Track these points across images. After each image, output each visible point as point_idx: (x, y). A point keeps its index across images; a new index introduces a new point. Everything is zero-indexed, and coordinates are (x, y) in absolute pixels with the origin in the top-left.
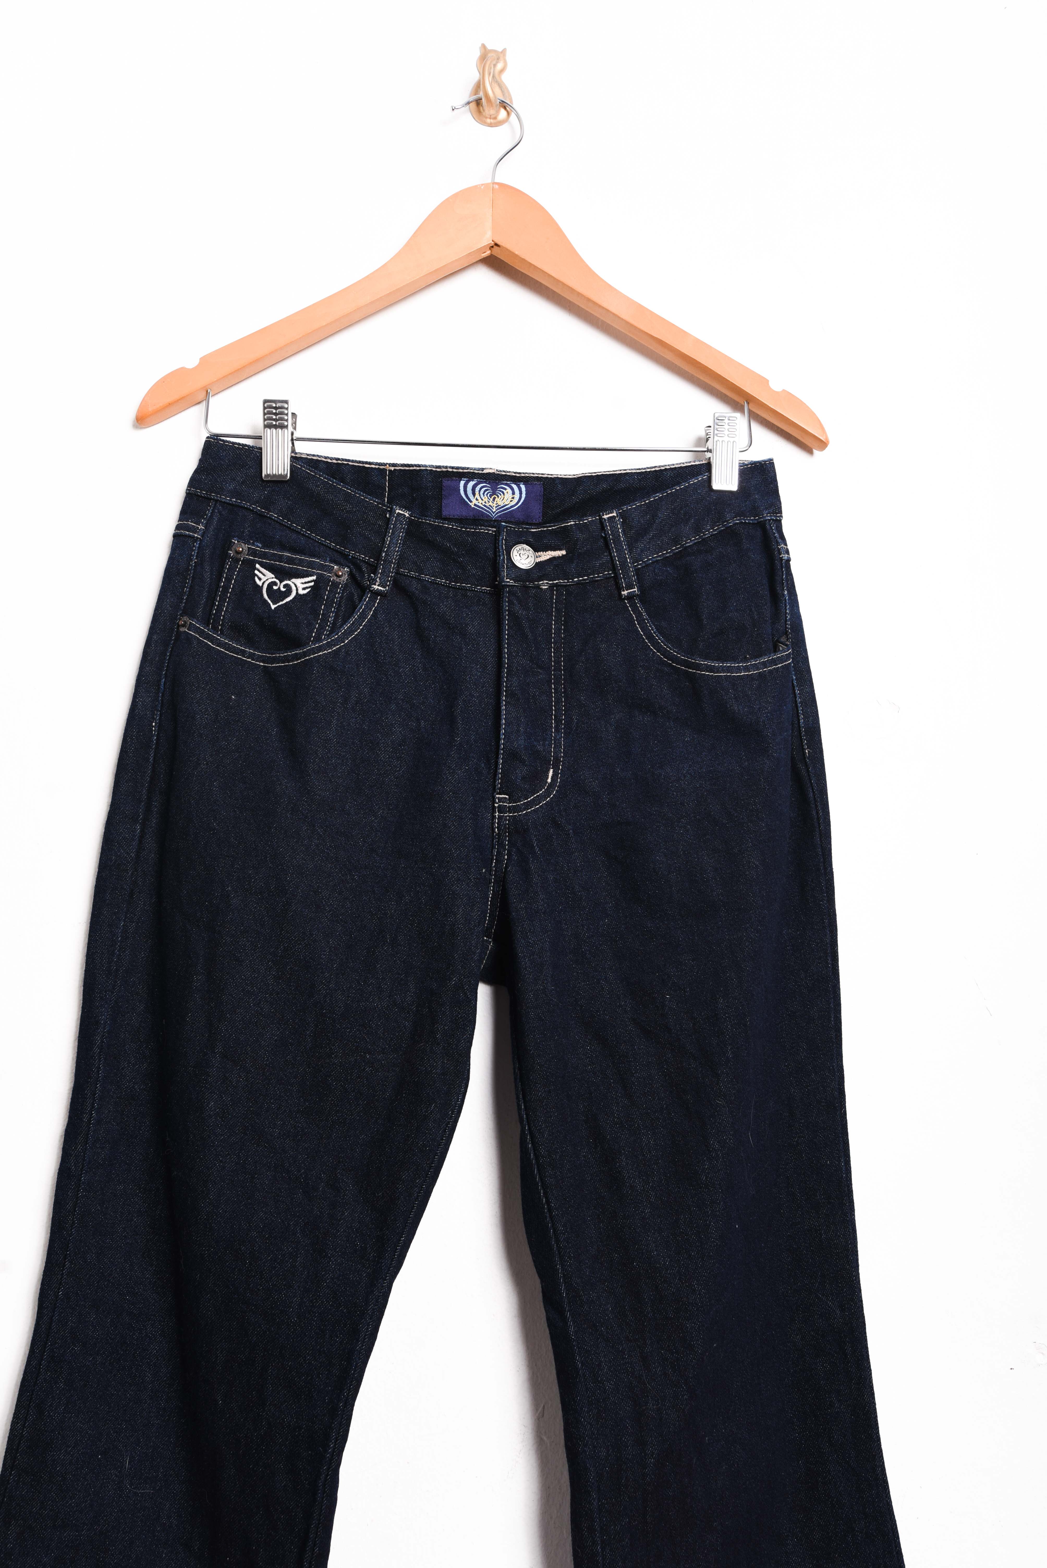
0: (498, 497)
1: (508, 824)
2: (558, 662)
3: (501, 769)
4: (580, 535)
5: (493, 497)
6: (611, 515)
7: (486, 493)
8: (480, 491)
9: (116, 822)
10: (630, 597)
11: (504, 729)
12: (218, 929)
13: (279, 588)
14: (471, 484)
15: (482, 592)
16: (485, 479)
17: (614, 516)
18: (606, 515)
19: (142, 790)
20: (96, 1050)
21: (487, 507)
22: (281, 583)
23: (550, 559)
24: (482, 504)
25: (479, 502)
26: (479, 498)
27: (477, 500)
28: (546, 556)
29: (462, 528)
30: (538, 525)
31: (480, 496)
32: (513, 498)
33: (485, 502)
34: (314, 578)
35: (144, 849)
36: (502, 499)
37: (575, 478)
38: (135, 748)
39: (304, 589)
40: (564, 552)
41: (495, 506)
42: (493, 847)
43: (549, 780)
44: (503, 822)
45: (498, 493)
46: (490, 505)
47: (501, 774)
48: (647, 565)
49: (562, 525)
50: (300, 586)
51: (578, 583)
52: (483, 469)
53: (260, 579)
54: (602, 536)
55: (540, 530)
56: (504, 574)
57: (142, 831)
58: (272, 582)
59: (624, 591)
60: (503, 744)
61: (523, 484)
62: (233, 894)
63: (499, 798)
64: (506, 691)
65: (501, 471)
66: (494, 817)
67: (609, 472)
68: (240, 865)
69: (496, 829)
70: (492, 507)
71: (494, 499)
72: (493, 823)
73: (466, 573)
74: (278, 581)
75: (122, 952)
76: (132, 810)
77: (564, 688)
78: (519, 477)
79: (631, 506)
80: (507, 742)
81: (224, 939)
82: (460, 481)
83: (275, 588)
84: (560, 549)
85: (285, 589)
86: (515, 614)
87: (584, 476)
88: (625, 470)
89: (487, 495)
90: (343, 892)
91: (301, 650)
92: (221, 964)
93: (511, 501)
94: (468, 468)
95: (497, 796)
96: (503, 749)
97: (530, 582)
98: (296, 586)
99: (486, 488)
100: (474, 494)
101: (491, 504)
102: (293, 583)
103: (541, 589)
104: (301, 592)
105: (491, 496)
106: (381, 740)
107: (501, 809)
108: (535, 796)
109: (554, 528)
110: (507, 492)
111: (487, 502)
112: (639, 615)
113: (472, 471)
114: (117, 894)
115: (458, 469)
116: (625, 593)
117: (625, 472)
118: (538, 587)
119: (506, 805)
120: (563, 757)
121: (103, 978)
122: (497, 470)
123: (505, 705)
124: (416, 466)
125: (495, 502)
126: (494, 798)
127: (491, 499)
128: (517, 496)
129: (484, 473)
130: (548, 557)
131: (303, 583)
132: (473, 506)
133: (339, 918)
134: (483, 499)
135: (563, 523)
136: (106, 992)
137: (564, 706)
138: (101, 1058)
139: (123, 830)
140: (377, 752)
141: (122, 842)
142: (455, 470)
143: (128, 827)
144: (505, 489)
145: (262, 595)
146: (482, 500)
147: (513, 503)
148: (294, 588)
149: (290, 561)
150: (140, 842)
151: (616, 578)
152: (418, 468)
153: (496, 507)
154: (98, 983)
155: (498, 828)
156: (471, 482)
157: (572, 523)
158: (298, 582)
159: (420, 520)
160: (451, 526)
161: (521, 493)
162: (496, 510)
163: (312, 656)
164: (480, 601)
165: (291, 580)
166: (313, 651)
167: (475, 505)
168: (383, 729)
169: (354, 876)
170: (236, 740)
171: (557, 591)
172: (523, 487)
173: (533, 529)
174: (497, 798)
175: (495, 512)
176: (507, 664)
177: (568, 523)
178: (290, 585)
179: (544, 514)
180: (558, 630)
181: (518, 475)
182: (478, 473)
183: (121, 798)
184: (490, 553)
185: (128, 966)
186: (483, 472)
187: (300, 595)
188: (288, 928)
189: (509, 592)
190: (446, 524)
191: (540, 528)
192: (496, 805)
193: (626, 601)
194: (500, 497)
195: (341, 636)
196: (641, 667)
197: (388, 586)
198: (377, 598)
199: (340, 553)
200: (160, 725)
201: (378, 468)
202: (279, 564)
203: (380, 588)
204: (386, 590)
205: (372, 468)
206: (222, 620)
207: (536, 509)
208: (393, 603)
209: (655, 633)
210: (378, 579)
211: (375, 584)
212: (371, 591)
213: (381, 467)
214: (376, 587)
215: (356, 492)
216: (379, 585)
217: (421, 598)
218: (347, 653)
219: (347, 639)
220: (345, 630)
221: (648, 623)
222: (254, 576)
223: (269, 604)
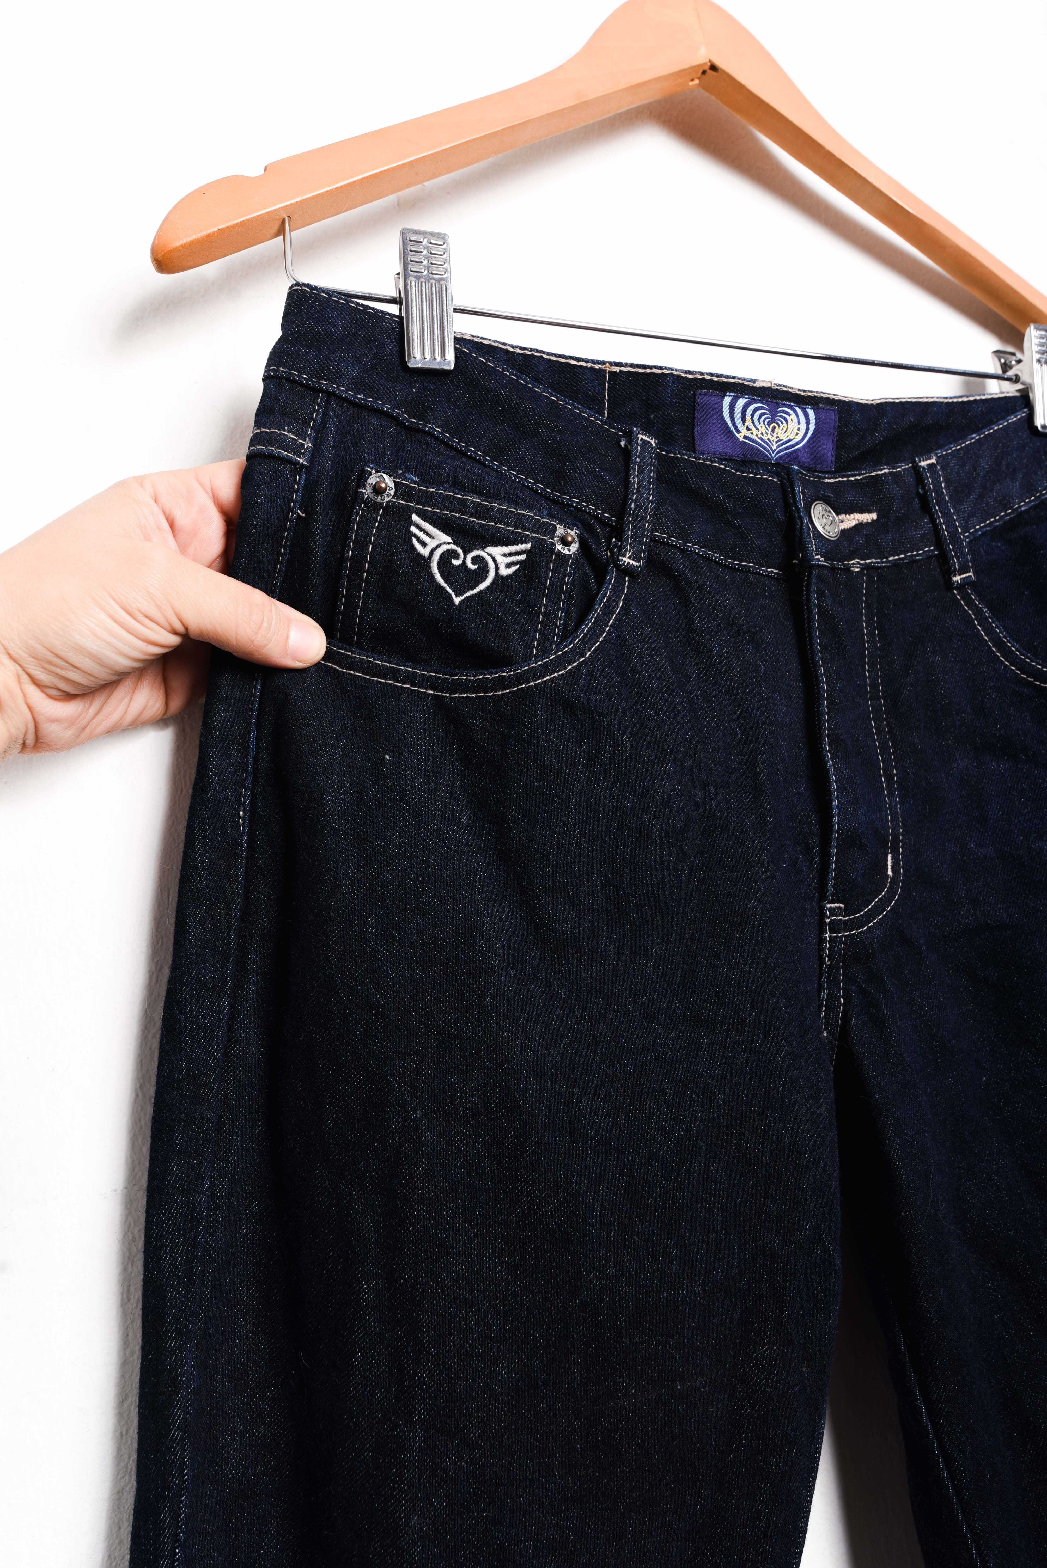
0: (779, 426)
1: (843, 949)
2: (874, 686)
3: (835, 862)
4: (897, 491)
5: (772, 426)
6: (929, 462)
7: (763, 418)
8: (752, 416)
9: (185, 999)
10: (961, 587)
11: (837, 797)
12: (401, 1192)
13: (464, 563)
14: (741, 402)
15: (767, 576)
16: (760, 397)
17: (933, 464)
18: (923, 461)
19: (228, 934)
21: (765, 442)
22: (466, 553)
23: (856, 526)
24: (757, 436)
25: (752, 433)
26: (751, 426)
27: (748, 429)
28: (851, 520)
29: (737, 471)
30: (834, 474)
31: (753, 423)
32: (799, 429)
33: (762, 434)
34: (528, 546)
35: (237, 1041)
36: (785, 430)
37: (872, 404)
38: (210, 860)
39: (508, 566)
40: (874, 516)
41: (776, 440)
42: (820, 988)
43: (890, 873)
44: (838, 947)
45: (779, 420)
46: (768, 439)
47: (834, 870)
48: (976, 539)
49: (873, 474)
50: (502, 561)
51: (895, 564)
52: (754, 381)
53: (424, 544)
54: (918, 493)
55: (837, 480)
56: (813, 547)
57: (232, 1006)
58: (448, 551)
59: (955, 576)
60: (838, 823)
61: (811, 409)
62: (424, 1124)
63: (830, 909)
64: (828, 736)
65: (779, 385)
66: (822, 940)
67: (914, 398)
68: (432, 1068)
69: (827, 959)
70: (771, 442)
71: (774, 429)
72: (821, 950)
73: (748, 544)
74: (460, 551)
75: (210, 1236)
76: (212, 972)
77: (887, 725)
78: (803, 396)
79: (946, 450)
80: (843, 820)
81: (415, 1210)
82: (723, 397)
83: (456, 562)
84: (870, 512)
85: (476, 567)
86: (828, 612)
87: (886, 402)
88: (932, 398)
89: (764, 421)
90: (612, 1097)
91: (511, 671)
92: (413, 1257)
93: (797, 434)
94: (734, 378)
95: (828, 906)
96: (837, 832)
97: (838, 561)
98: (495, 561)
99: (765, 411)
100: (744, 419)
101: (769, 436)
102: (489, 554)
103: (853, 572)
104: (504, 572)
105: (769, 424)
106: (655, 825)
107: (835, 927)
108: (876, 900)
109: (858, 478)
110: (792, 420)
111: (764, 433)
112: (978, 612)
113: (741, 381)
114: (193, 1130)
115: (721, 377)
116: (957, 578)
117: (932, 400)
118: (847, 569)
119: (841, 919)
120: (903, 835)
121: (179, 1293)
122: (774, 384)
123: (832, 759)
124: (655, 367)
125: (775, 435)
126: (822, 909)
127: (770, 429)
128: (803, 427)
129: (756, 387)
130: (853, 523)
131: (505, 555)
132: (741, 439)
133: (611, 1145)
134: (759, 427)
135: (874, 471)
136: (187, 1320)
137: (893, 753)
139: (199, 1012)
140: (648, 848)
141: (197, 1033)
142: (715, 379)
143: (207, 1005)
144: (789, 415)
145: (432, 576)
146: (757, 429)
147: (799, 438)
148: (491, 565)
149: (481, 512)
150: (230, 1028)
151: (943, 558)
152: (659, 371)
153: (777, 442)
154: (171, 1304)
155: (829, 956)
156: (741, 399)
157: (886, 471)
158: (497, 551)
159: (672, 455)
160: (722, 466)
161: (808, 423)
162: (778, 447)
163: (532, 684)
164: (765, 591)
165: (485, 550)
166: (534, 674)
167: (745, 437)
168: (658, 807)
169: (627, 1066)
170: (400, 835)
171: (867, 575)
172: (811, 413)
173: (828, 478)
174: (827, 908)
175: (776, 450)
176: (827, 691)
177: (881, 470)
178: (484, 559)
179: (838, 457)
180: (871, 634)
181: (802, 394)
182: (748, 386)
183: (192, 954)
184: (779, 514)
185: (222, 1258)
186: (755, 385)
187: (502, 577)
188: (528, 1177)
189: (820, 577)
190: (715, 462)
191: (837, 478)
192: (828, 920)
193: (955, 592)
194: (782, 426)
195: (579, 647)
196: (991, 688)
197: (643, 559)
198: (627, 579)
199: (555, 502)
200: (253, 815)
201: (592, 367)
202: (460, 518)
203: (632, 562)
204: (640, 566)
205: (581, 366)
206: (359, 625)
207: (828, 449)
208: (648, 588)
209: (1004, 637)
210: (629, 547)
211: (625, 556)
212: (618, 567)
213: (597, 367)
214: (626, 560)
215: (565, 401)
216: (629, 558)
217: (695, 581)
218: (590, 674)
219: (589, 651)
220: (585, 634)
221: (993, 622)
222: (414, 540)
223: (447, 592)
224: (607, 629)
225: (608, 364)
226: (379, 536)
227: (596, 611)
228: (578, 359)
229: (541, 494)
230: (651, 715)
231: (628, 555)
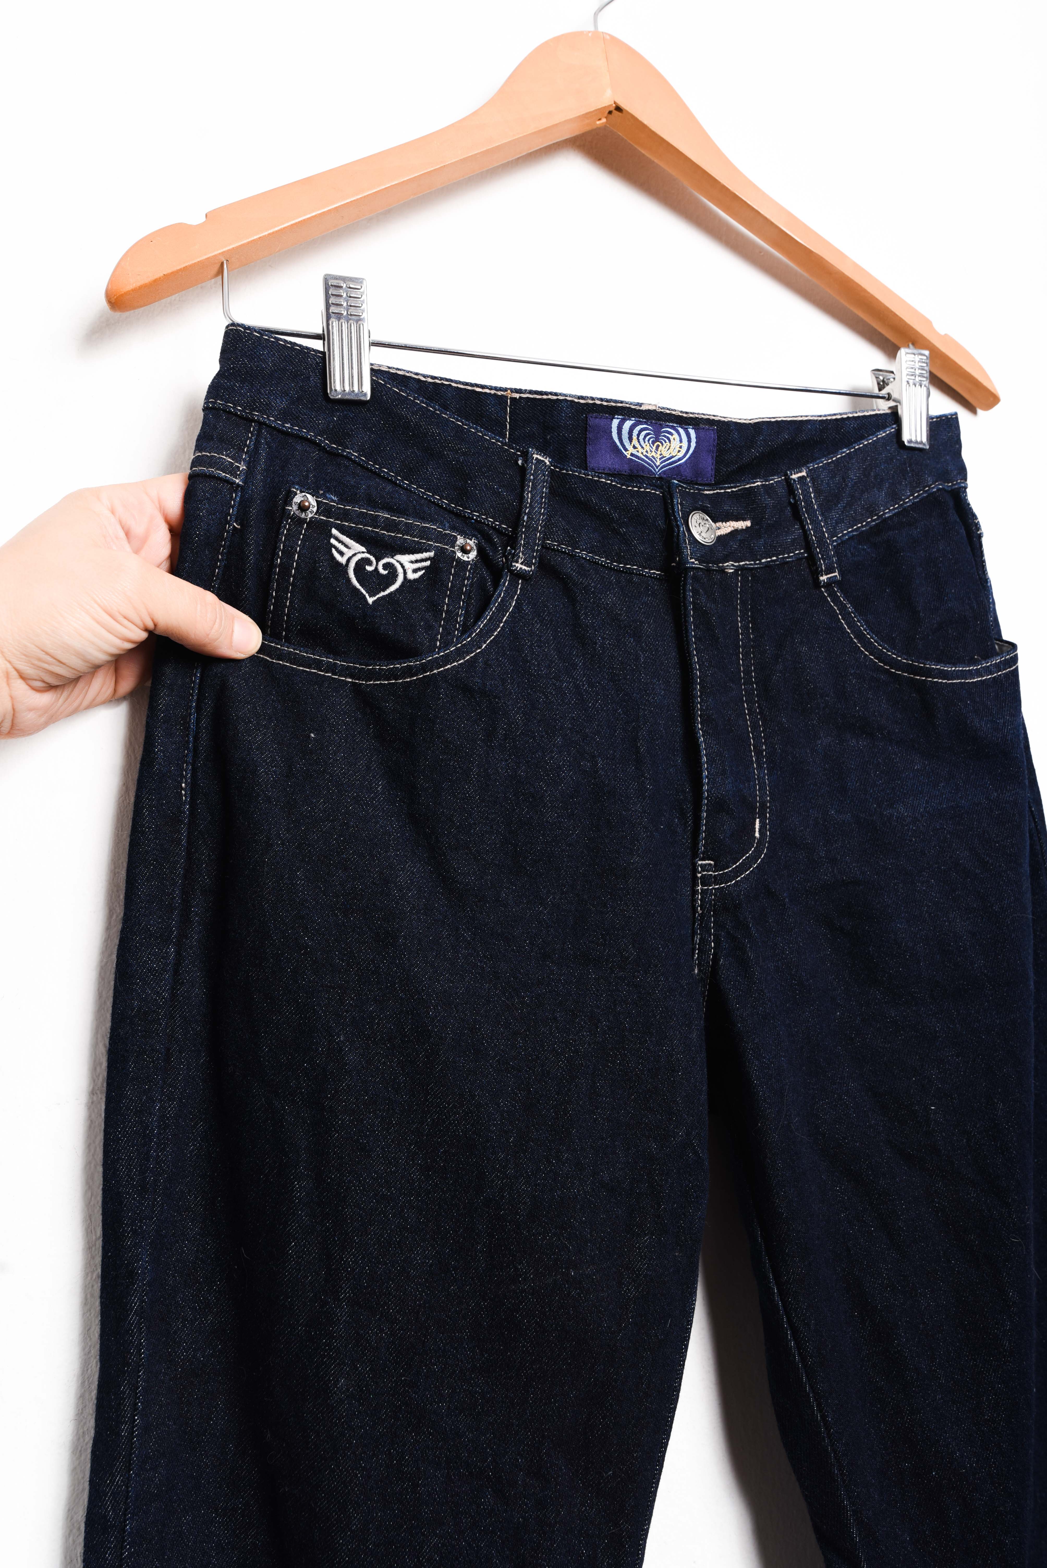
0: (662, 444)
1: (714, 900)
2: (747, 672)
3: (705, 825)
4: (769, 501)
5: (656, 444)
6: (800, 475)
7: (648, 437)
8: (638, 435)
9: (136, 946)
10: (828, 585)
11: (707, 769)
13: (376, 569)
14: (628, 424)
15: (650, 577)
16: (646, 419)
17: (803, 476)
18: (795, 474)
19: (173, 890)
20: (133, 1318)
21: (649, 459)
22: (378, 560)
23: (732, 532)
24: (642, 453)
25: (638, 451)
26: (637, 445)
27: (634, 447)
28: (727, 528)
29: (622, 485)
30: (712, 486)
31: (639, 442)
32: (681, 447)
33: (647, 452)
34: (432, 554)
35: (183, 983)
36: (668, 447)
37: (750, 423)
38: (157, 826)
39: (415, 571)
40: (748, 523)
41: (659, 457)
42: (693, 934)
43: (757, 835)
44: (709, 898)
45: (663, 439)
46: (653, 456)
47: (705, 832)
48: (843, 542)
49: (746, 486)
50: (410, 567)
51: (767, 566)
52: (640, 405)
53: (342, 554)
54: (790, 502)
55: (715, 492)
56: (687, 552)
57: (178, 953)
58: (362, 559)
59: (822, 576)
60: (707, 791)
61: (692, 429)
62: (347, 1046)
63: (701, 866)
64: (701, 716)
65: (663, 408)
66: (695, 892)
67: (789, 417)
68: (353, 999)
69: (699, 908)
70: (655, 459)
71: (658, 446)
72: (694, 901)
73: (632, 549)
74: (372, 558)
75: (161, 1151)
76: (159, 923)
77: (758, 707)
78: (686, 417)
79: (818, 464)
80: (712, 788)
82: (612, 420)
83: (369, 568)
84: (744, 520)
85: (387, 572)
86: (702, 608)
87: (763, 421)
88: (807, 416)
89: (649, 441)
91: (417, 661)
93: (679, 451)
94: (622, 402)
95: (700, 862)
96: (707, 798)
97: (713, 563)
98: (403, 567)
99: (648, 432)
100: (630, 439)
101: (653, 454)
102: (398, 561)
103: (727, 573)
104: (411, 576)
105: (653, 443)
106: (546, 791)
107: (705, 881)
108: (744, 858)
109: (734, 489)
110: (674, 439)
111: (649, 451)
112: (843, 608)
113: (628, 406)
114: (145, 1060)
115: (610, 402)
116: (824, 578)
117: (806, 418)
118: (722, 571)
119: (712, 874)
120: (770, 802)
121: (134, 1199)
122: (659, 407)
123: (703, 736)
124: (551, 393)
125: (659, 453)
126: (694, 865)
127: (654, 448)
128: (685, 444)
129: (642, 410)
130: (729, 530)
131: (412, 562)
132: (629, 456)
134: (644, 446)
135: (748, 484)
136: (141, 1222)
137: (763, 731)
138: (141, 1328)
139: (148, 958)
141: (147, 976)
142: (605, 404)
143: (155, 952)
144: (672, 434)
145: (349, 580)
146: (642, 448)
147: (681, 455)
148: (400, 570)
149: (391, 526)
150: (176, 972)
151: (812, 560)
152: (555, 398)
153: (660, 459)
154: (127, 1208)
155: (701, 906)
156: (628, 421)
157: (759, 483)
158: (405, 559)
159: (565, 472)
160: (609, 482)
161: (689, 441)
162: (661, 463)
163: (436, 671)
164: (649, 590)
165: (394, 558)
166: (437, 663)
167: (632, 455)
168: (549, 776)
170: (324, 801)
171: (742, 575)
172: (692, 432)
173: (707, 490)
174: (699, 865)
175: (659, 466)
176: (700, 677)
177: (754, 483)
178: (393, 565)
179: (717, 471)
180: (745, 628)
181: (685, 415)
182: (635, 409)
183: (141, 908)
184: (660, 523)
185: (172, 1170)
186: (641, 408)
187: (410, 580)
189: (694, 578)
190: (602, 478)
191: (715, 490)
192: (699, 875)
193: (823, 589)
194: (665, 445)
195: (476, 640)
196: (851, 674)
197: (534, 564)
198: (520, 582)
199: (458, 515)
200: (194, 786)
201: (495, 394)
202: (372, 531)
203: (524, 567)
204: (531, 570)
205: (486, 393)
206: (287, 622)
207: (708, 464)
208: (539, 589)
209: (865, 630)
210: (521, 554)
211: (517, 562)
212: (512, 572)
213: (499, 393)
214: (519, 566)
215: (469, 425)
216: (522, 564)
217: (581, 583)
218: (486, 663)
219: (485, 643)
220: (481, 629)
221: (855, 617)
222: (334, 551)
223: (362, 593)
224: (502, 625)
225: (509, 391)
226: (304, 546)
227: (491, 610)
228: (483, 387)
229: (445, 509)
230: (540, 698)
231: (520, 561)
